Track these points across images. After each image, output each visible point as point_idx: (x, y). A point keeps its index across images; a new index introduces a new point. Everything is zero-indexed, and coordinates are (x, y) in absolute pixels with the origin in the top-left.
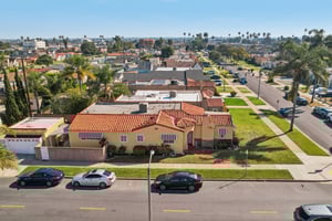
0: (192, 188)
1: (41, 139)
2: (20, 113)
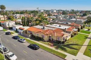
0: (35, 49)
1: (23, 31)
2: (26, 25)
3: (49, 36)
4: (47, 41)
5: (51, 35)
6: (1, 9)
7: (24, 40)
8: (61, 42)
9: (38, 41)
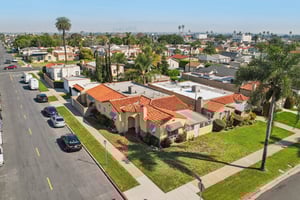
1: (79, 94)
3: (128, 115)
4: (122, 134)
5: (134, 116)
6: (59, 28)
7: (58, 120)
8: (158, 139)
9: (98, 129)
